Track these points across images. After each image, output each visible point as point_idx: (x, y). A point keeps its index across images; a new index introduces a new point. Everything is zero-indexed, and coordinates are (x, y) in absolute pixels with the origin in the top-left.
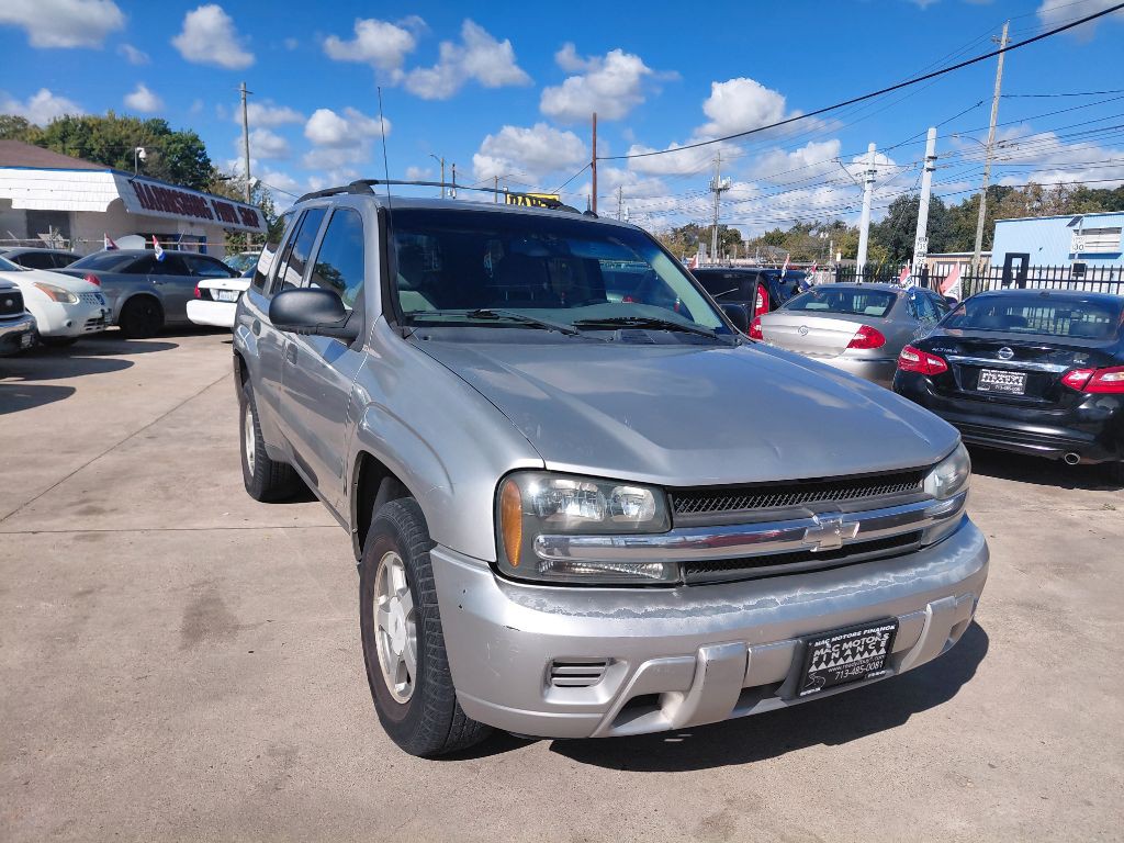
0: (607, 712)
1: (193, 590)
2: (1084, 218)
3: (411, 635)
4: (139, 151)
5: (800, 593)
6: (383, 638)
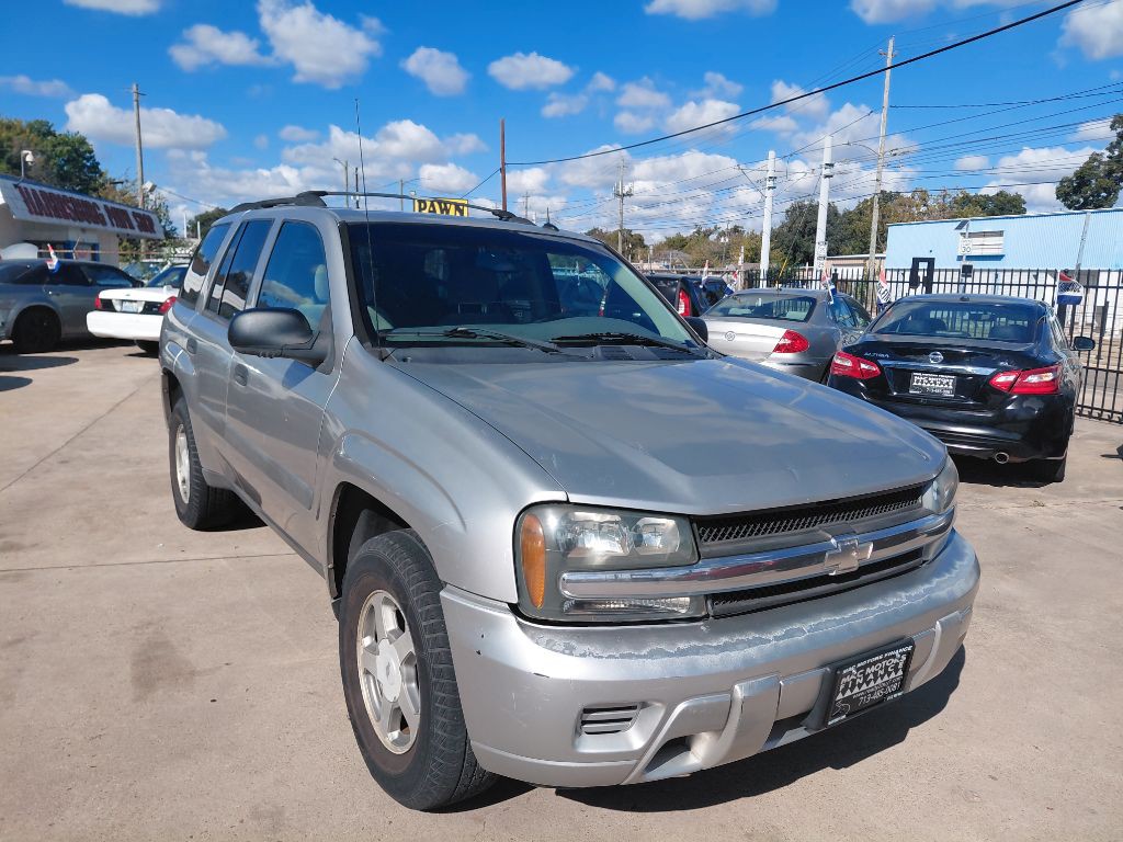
0: (640, 759)
1: (136, 634)
2: (971, 223)
3: (408, 680)
4: (26, 155)
5: (824, 619)
6: (368, 682)
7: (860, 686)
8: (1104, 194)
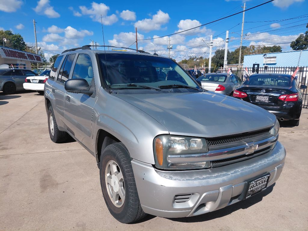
0: (192, 210)
1: (41, 173)
2: (267, 54)
3: (121, 186)
4: (5, 39)
5: (244, 168)
6: (109, 187)
7: (255, 187)
8: (304, 46)
